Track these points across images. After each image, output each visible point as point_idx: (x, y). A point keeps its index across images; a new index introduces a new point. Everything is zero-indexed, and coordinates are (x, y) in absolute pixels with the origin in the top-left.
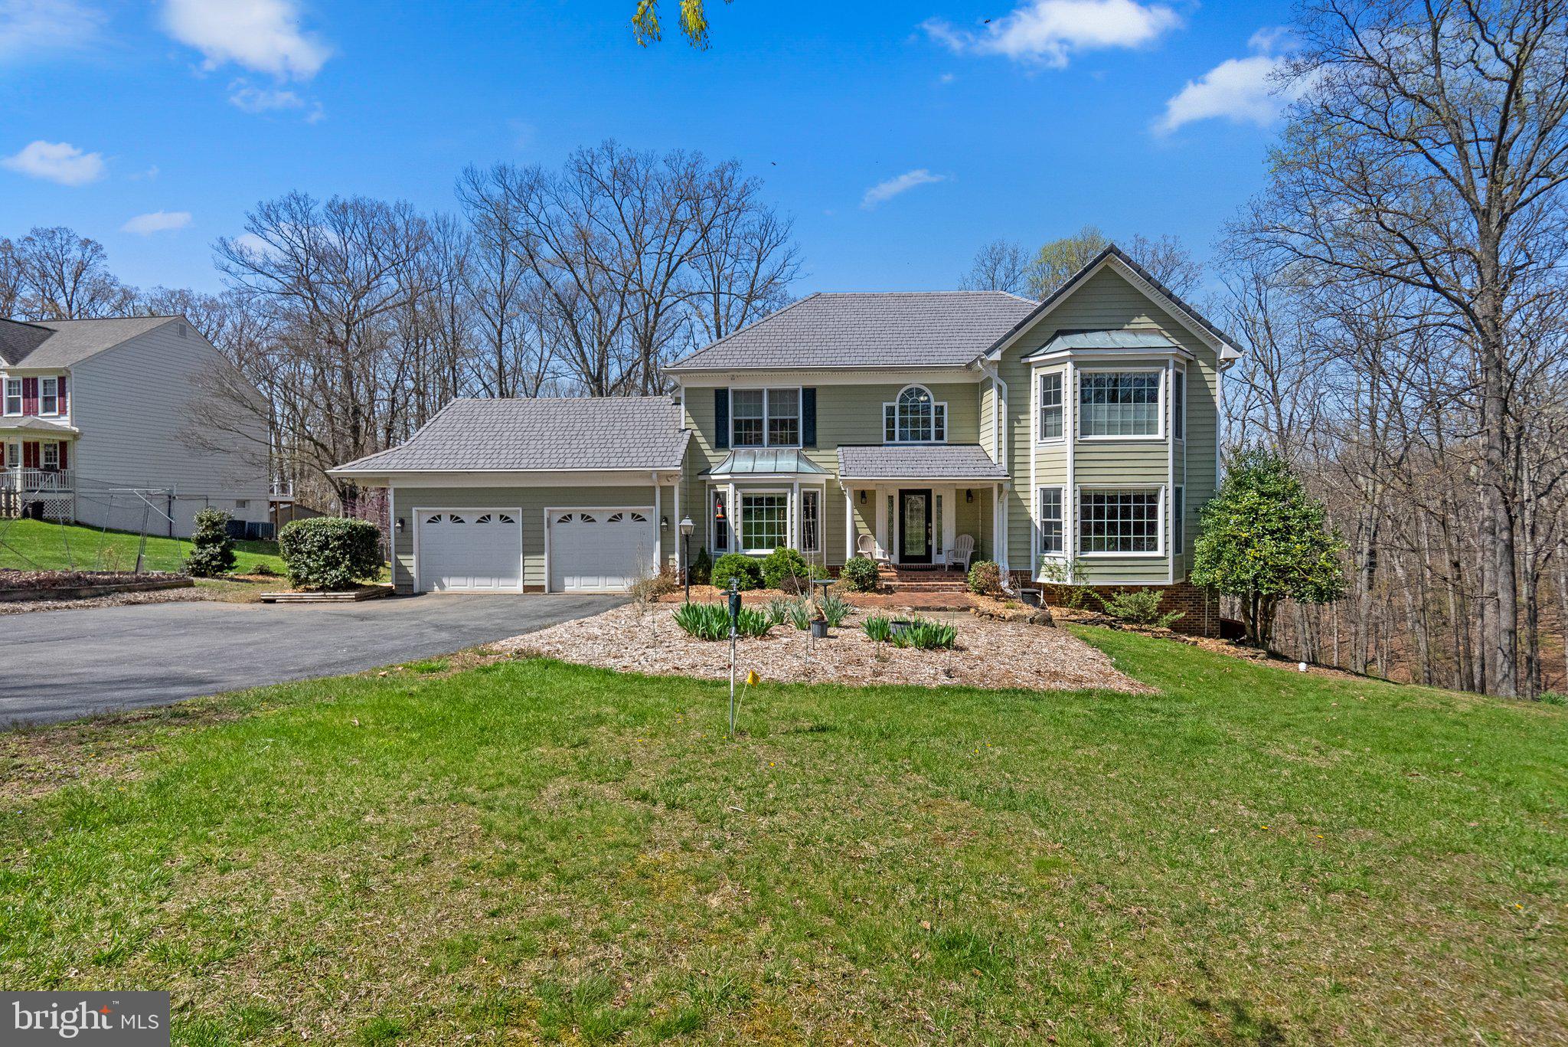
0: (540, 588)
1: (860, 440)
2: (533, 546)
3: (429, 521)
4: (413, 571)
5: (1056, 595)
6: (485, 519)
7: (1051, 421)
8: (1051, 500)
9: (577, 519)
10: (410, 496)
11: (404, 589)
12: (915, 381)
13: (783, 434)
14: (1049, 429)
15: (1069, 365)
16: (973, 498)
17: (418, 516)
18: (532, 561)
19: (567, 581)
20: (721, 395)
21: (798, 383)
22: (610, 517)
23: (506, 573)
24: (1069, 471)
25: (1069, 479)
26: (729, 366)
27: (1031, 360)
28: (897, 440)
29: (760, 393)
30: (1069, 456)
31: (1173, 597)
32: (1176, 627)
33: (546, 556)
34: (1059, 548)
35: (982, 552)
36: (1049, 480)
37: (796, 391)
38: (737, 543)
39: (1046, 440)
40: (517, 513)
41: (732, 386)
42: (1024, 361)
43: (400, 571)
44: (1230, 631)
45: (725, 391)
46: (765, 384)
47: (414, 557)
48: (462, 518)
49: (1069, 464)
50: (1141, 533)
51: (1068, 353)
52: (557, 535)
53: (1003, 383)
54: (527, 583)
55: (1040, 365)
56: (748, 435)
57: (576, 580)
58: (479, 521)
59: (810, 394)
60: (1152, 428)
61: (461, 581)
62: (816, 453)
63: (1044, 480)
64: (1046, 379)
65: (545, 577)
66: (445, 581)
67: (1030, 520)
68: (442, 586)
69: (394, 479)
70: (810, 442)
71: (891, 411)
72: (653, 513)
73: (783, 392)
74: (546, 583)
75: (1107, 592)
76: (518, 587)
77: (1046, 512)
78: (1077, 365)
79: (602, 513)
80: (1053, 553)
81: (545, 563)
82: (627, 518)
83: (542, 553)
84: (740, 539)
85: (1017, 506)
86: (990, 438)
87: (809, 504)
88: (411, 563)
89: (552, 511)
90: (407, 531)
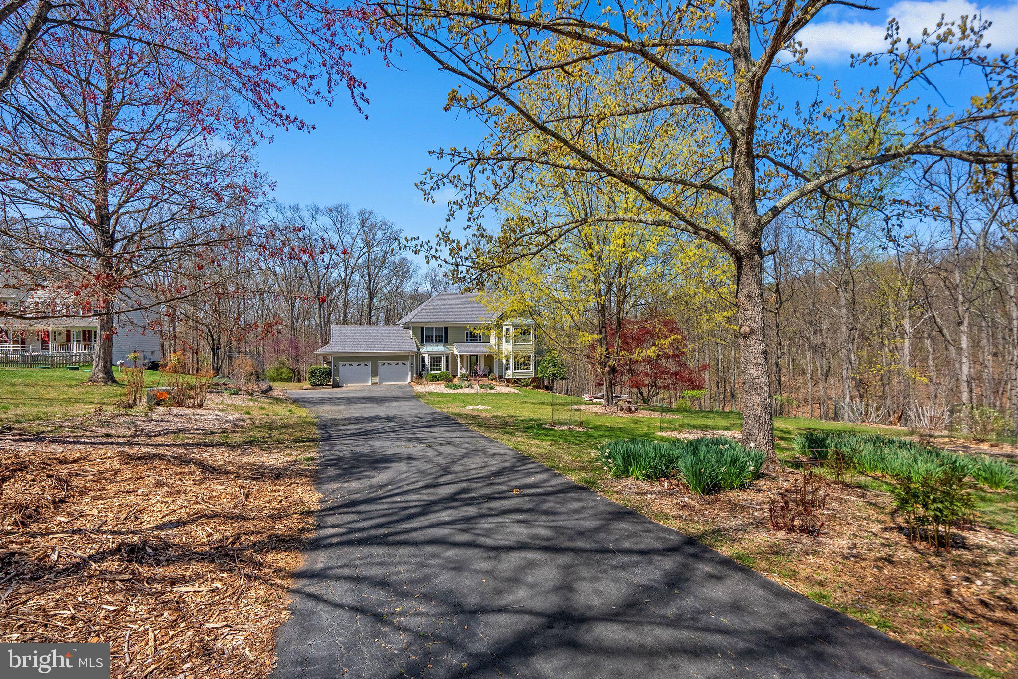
0: (377, 384)
1: (460, 342)
2: (374, 373)
3: (343, 366)
5: (508, 381)
6: (360, 365)
7: (507, 339)
8: (508, 358)
9: (387, 365)
10: (338, 359)
11: (336, 385)
12: (473, 326)
13: (439, 340)
14: (507, 341)
15: (512, 326)
16: (489, 358)
17: (340, 364)
18: (374, 376)
20: (422, 329)
21: (443, 326)
22: (395, 364)
23: (367, 380)
25: (511, 353)
26: (424, 321)
27: (503, 324)
28: (469, 342)
29: (433, 329)
30: (512, 348)
31: (535, 380)
32: (534, 387)
34: (509, 370)
35: (491, 371)
36: (507, 353)
37: (443, 328)
38: (428, 370)
39: (506, 343)
40: (370, 364)
41: (425, 327)
42: (501, 324)
43: (334, 380)
44: (547, 388)
46: (434, 326)
47: (339, 376)
48: (353, 365)
49: (511, 350)
50: (526, 365)
51: (511, 323)
52: (381, 369)
53: (496, 330)
54: (373, 382)
55: (505, 326)
56: (429, 340)
58: (358, 366)
59: (446, 329)
60: (529, 340)
62: (448, 345)
64: (506, 329)
65: (378, 380)
66: (348, 383)
67: (502, 363)
68: (347, 385)
69: (333, 354)
70: (446, 342)
71: (467, 334)
72: (408, 363)
73: (439, 329)
74: (378, 382)
75: (520, 380)
76: (370, 384)
77: (506, 361)
78: (514, 326)
79: (393, 363)
81: (378, 377)
82: (401, 364)
83: (377, 374)
84: (430, 369)
85: (500, 362)
86: (493, 341)
87: (447, 358)
88: (338, 379)
89: (380, 363)
90: (337, 369)
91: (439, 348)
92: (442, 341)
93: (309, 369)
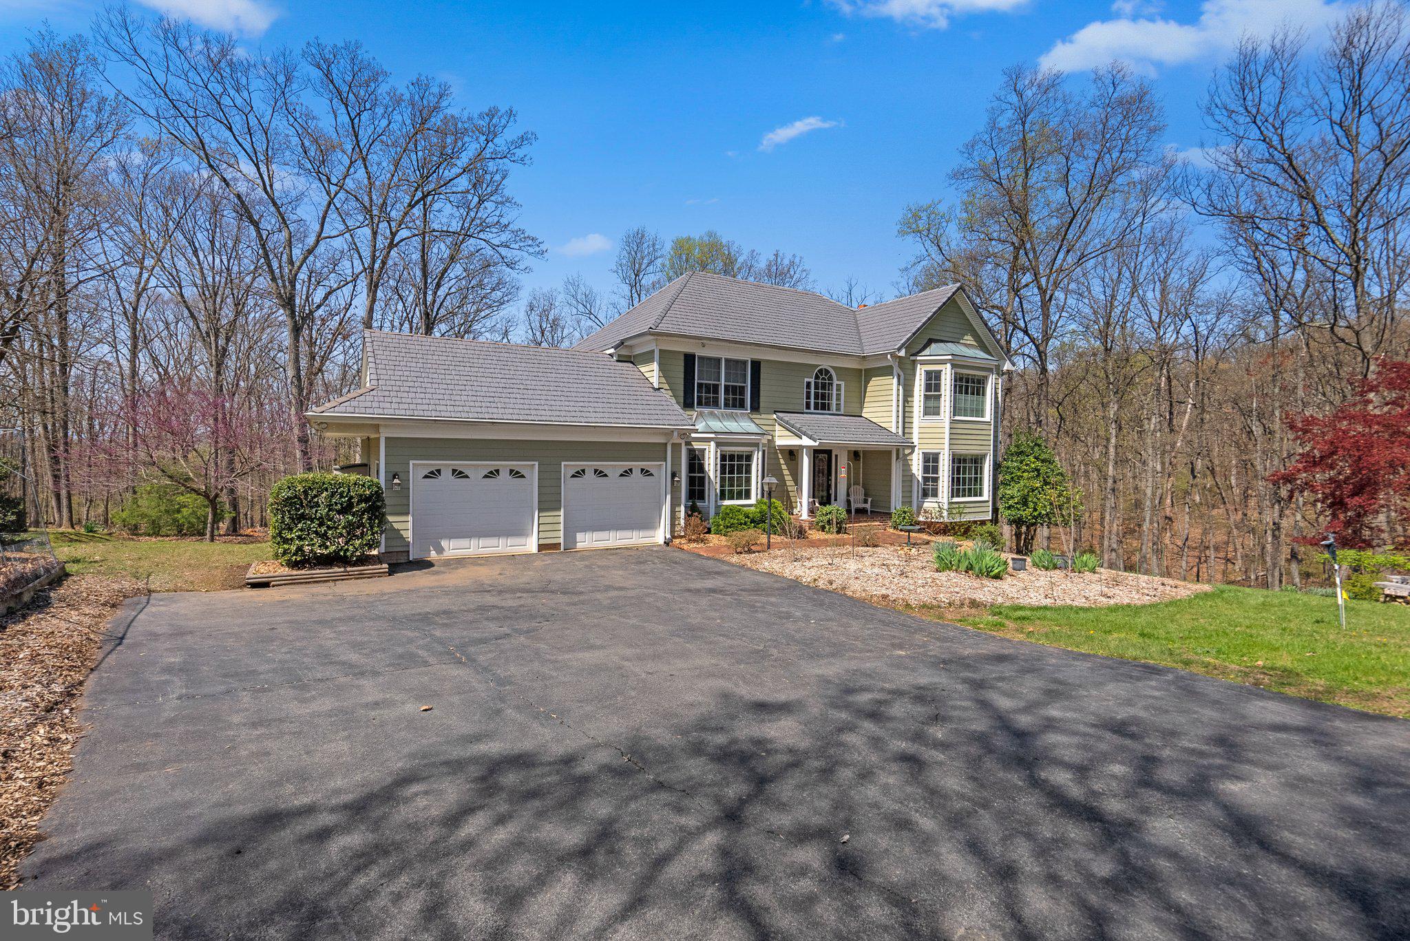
0: (557, 546)
1: (790, 408)
2: (549, 502)
3: (426, 477)
4: (409, 535)
6: (493, 474)
7: (932, 403)
8: (931, 461)
9: (590, 474)
10: (404, 448)
11: (396, 557)
12: (825, 363)
13: (735, 399)
14: (931, 409)
15: (949, 366)
16: (860, 457)
17: (416, 469)
18: (548, 517)
19: (579, 536)
20: (689, 359)
21: (747, 356)
22: (621, 472)
23: (519, 531)
24: (947, 441)
25: (947, 446)
26: (698, 334)
27: (919, 358)
28: (812, 410)
29: (718, 360)
30: (947, 431)
33: (562, 513)
34: (935, 494)
36: (930, 446)
37: (745, 362)
38: (716, 495)
39: (927, 417)
40: (532, 471)
41: (699, 352)
42: (912, 358)
43: (395, 535)
45: (693, 356)
46: (724, 354)
47: (410, 518)
48: (467, 472)
49: (947, 436)
50: (977, 484)
51: (950, 357)
52: (573, 490)
53: (901, 374)
54: (542, 542)
55: (923, 363)
56: (709, 396)
57: (588, 535)
58: (486, 477)
59: (756, 365)
61: (463, 542)
62: (759, 416)
63: (926, 446)
64: (928, 373)
65: (561, 534)
66: (444, 543)
67: (913, 475)
68: (440, 550)
69: (386, 426)
70: (755, 408)
71: (809, 384)
72: (662, 470)
73: (737, 362)
74: (561, 541)
76: (531, 545)
77: (926, 469)
78: (953, 366)
79: (612, 468)
80: (930, 499)
81: (562, 519)
82: (636, 473)
83: (559, 509)
84: (718, 491)
87: (764, 457)
88: (407, 525)
89: (567, 467)
90: (405, 488)
91: (740, 425)
92: (742, 405)
93: (279, 486)
